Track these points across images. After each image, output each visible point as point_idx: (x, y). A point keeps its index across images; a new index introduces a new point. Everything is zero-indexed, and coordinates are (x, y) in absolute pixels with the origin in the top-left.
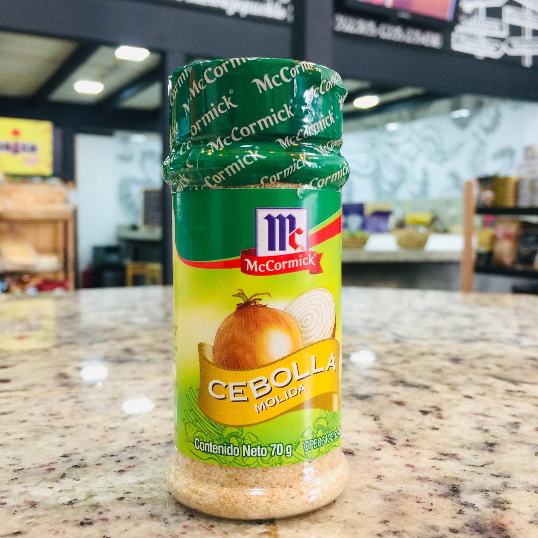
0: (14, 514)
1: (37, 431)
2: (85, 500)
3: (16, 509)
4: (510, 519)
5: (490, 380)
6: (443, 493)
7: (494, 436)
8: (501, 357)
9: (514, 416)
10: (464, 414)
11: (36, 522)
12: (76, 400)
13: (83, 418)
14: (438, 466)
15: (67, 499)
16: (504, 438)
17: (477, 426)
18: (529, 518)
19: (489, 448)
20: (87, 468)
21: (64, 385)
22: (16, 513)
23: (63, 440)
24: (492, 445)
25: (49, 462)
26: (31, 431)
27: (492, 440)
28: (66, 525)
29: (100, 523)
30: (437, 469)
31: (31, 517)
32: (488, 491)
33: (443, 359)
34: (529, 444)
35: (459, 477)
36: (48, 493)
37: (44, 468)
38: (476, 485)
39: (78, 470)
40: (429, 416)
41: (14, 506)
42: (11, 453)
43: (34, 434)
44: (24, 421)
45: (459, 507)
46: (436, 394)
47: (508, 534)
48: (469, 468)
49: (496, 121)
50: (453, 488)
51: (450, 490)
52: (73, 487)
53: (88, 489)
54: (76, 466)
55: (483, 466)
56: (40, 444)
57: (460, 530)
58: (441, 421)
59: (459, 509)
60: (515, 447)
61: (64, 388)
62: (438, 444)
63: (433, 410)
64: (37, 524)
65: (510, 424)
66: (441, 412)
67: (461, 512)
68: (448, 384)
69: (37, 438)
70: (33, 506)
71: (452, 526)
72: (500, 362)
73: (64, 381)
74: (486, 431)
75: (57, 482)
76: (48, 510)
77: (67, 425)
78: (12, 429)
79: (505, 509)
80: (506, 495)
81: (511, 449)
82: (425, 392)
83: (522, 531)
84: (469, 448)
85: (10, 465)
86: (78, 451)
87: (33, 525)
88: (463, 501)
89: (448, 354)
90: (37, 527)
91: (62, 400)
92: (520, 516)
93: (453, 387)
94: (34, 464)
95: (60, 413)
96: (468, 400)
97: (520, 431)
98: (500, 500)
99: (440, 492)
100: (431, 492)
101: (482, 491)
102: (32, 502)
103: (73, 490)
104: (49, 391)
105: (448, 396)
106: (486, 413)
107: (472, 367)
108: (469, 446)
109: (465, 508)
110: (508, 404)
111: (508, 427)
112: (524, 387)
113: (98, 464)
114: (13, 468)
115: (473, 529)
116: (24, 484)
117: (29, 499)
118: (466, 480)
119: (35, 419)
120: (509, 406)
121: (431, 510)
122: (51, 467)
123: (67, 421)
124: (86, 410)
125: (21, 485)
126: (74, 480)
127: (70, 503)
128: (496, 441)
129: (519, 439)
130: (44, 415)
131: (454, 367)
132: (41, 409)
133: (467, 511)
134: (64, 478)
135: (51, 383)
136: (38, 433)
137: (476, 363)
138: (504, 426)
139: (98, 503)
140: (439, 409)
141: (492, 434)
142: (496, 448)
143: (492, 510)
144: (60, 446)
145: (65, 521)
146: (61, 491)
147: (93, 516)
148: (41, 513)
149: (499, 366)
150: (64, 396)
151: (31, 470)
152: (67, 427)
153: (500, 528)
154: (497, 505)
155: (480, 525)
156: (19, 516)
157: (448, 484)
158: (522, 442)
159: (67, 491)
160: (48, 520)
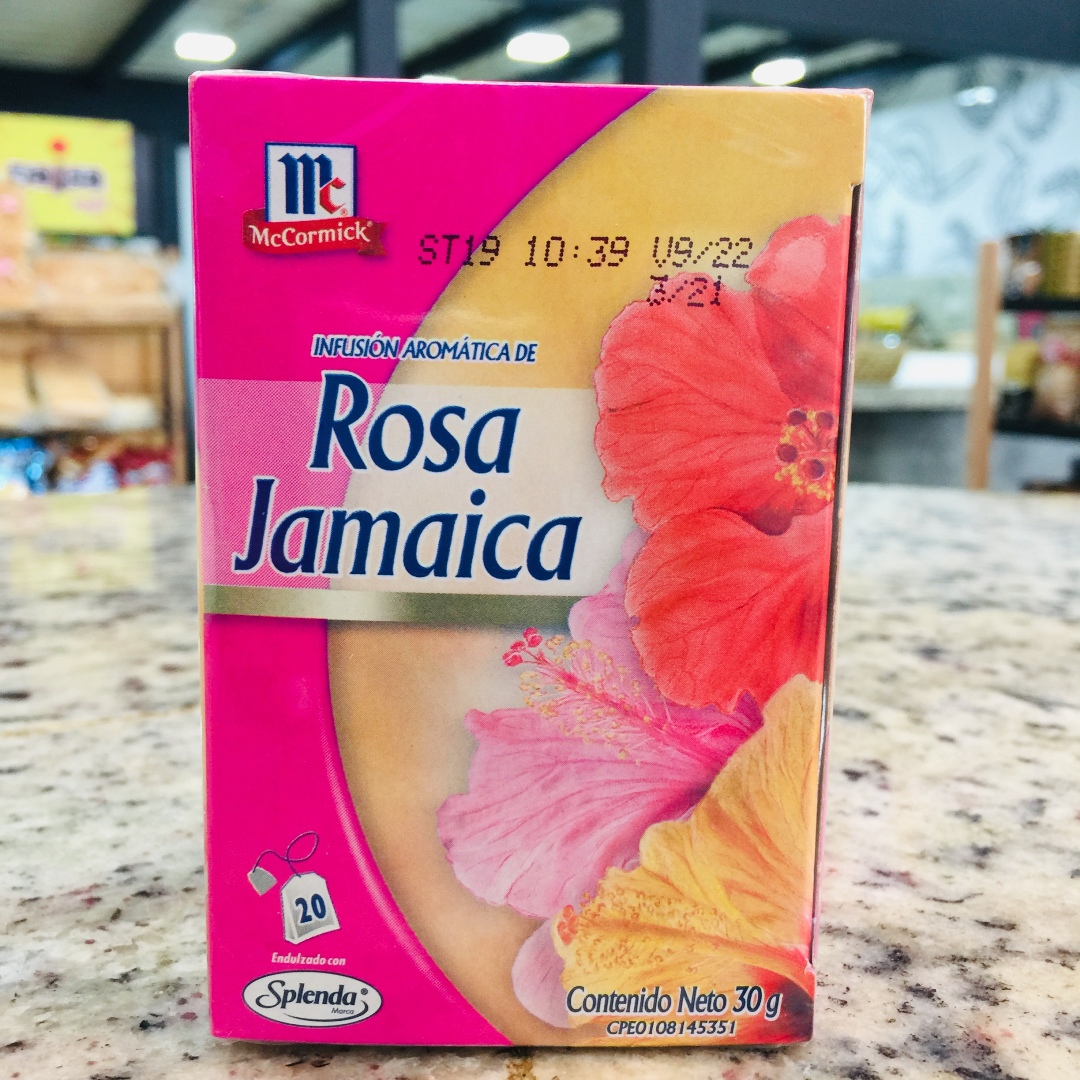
0: (14, 1001)
1: (73, 812)
2: (155, 972)
3: (17, 989)
4: (1004, 1025)
5: (997, 700)
6: (873, 964)
7: (990, 832)
8: (1023, 645)
9: (1036, 784)
10: (931, 779)
11: (55, 1020)
12: (155, 740)
13: (167, 782)
14: (868, 901)
15: (117, 970)
16: (1011, 836)
17: (956, 807)
18: (1044, 1024)
19: (977, 859)
20: (165, 898)
21: (135, 706)
22: (17, 999)
23: (122, 832)
24: (984, 852)
25: (91, 883)
26: (61, 812)
27: (984, 841)
28: (113, 1028)
29: (181, 1023)
30: (867, 908)
31: (47, 1009)
32: (965, 960)
33: (902, 650)
34: (1060, 851)
35: (911, 926)
36: (82, 956)
37: (79, 897)
38: (942, 945)
39: (146, 902)
40: (862, 783)
41: (13, 984)
42: (17, 862)
43: (66, 818)
44: (49, 789)
45: (903, 997)
46: (879, 732)
47: (998, 1062)
48: (931, 907)
49: (1051, 112)
50: (895, 952)
51: (890, 956)
52: (133, 940)
53: (162, 946)
54: (144, 894)
55: (961, 901)
56: (76, 841)
57: (900, 1051)
58: (885, 796)
59: (901, 1001)
60: (1030, 857)
61: (135, 714)
62: (874, 849)
63: (870, 769)
64: (56, 1025)
65: (1024, 802)
66: (886, 774)
67: (905, 1009)
68: (908, 710)
69: (71, 828)
70: (52, 983)
71: (885, 1041)
72: (1022, 656)
73: (136, 697)
74: (976, 819)
75: (102, 928)
76: (81, 993)
77: (134, 797)
78: (22, 806)
79: (995, 1003)
80: (1002, 971)
81: (1024, 863)
82: (858, 727)
83: (1027, 1055)
84: (936, 860)
85: (14, 888)
86: (149, 859)
87: (48, 1028)
88: (912, 981)
89: (913, 638)
90: (55, 1031)
91: (128, 741)
92: (1026, 1018)
93: (917, 716)
94: (61, 888)
95: (120, 770)
96: (946, 747)
97: (1043, 820)
98: (989, 982)
99: (866, 963)
100: (850, 960)
101: (954, 959)
102: (51, 975)
103: (133, 947)
104: (105, 720)
105: (904, 737)
106: (979, 777)
107: (962, 668)
108: (938, 854)
109: (915, 999)
110: (1027, 756)
111: (1022, 810)
112: (1063, 716)
113: (187, 890)
114: (18, 896)
115: (926, 1048)
116: (37, 934)
117: (46, 969)
118: (923, 933)
119: (70, 783)
120: (1027, 761)
121: (844, 1003)
122: (95, 894)
123: (134, 791)
124: (174, 764)
125: (32, 935)
126: (137, 924)
127: (125, 977)
128: (994, 843)
129: (1042, 839)
130: (89, 775)
131: (925, 668)
132: (85, 762)
133: (919, 1005)
134: (118, 921)
135: (109, 702)
136: (74, 816)
137: (972, 659)
138: (1014, 809)
139: (180, 979)
140: (882, 767)
141: (986, 826)
142: (992, 859)
143: (971, 1003)
144: (115, 846)
145: (112, 1020)
146: (110, 950)
147: (169, 1008)
148: (65, 1001)
149: (1018, 666)
150: (133, 732)
151: (55, 901)
152: (133, 804)
153: (983, 1048)
154: (981, 993)
155: (942, 1040)
156: (22, 1008)
157: (884, 942)
158: (1047, 847)
159: (121, 949)
160: (80, 1016)
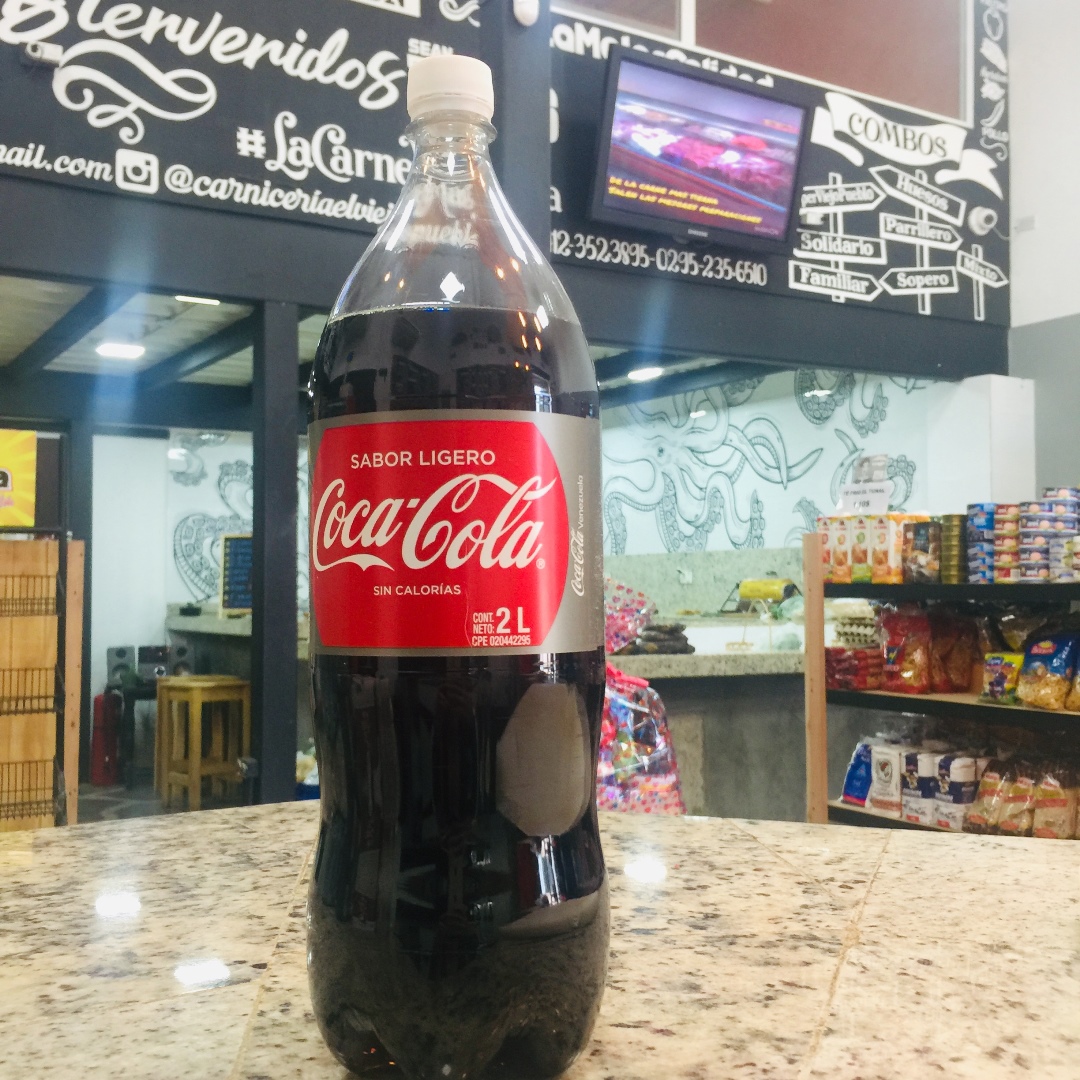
12: (58, 1034)
13: (64, 1056)
21: (46, 1013)
61: (46, 1018)
73: (46, 1007)
77: (46, 1065)
91: (43, 1034)
95: (40, 1051)
119: (13, 1059)
123: (47, 1061)
124: (68, 1046)
130: (23, 1054)
132: (20, 1047)
150: (46, 1029)
152: (46, 1068)
